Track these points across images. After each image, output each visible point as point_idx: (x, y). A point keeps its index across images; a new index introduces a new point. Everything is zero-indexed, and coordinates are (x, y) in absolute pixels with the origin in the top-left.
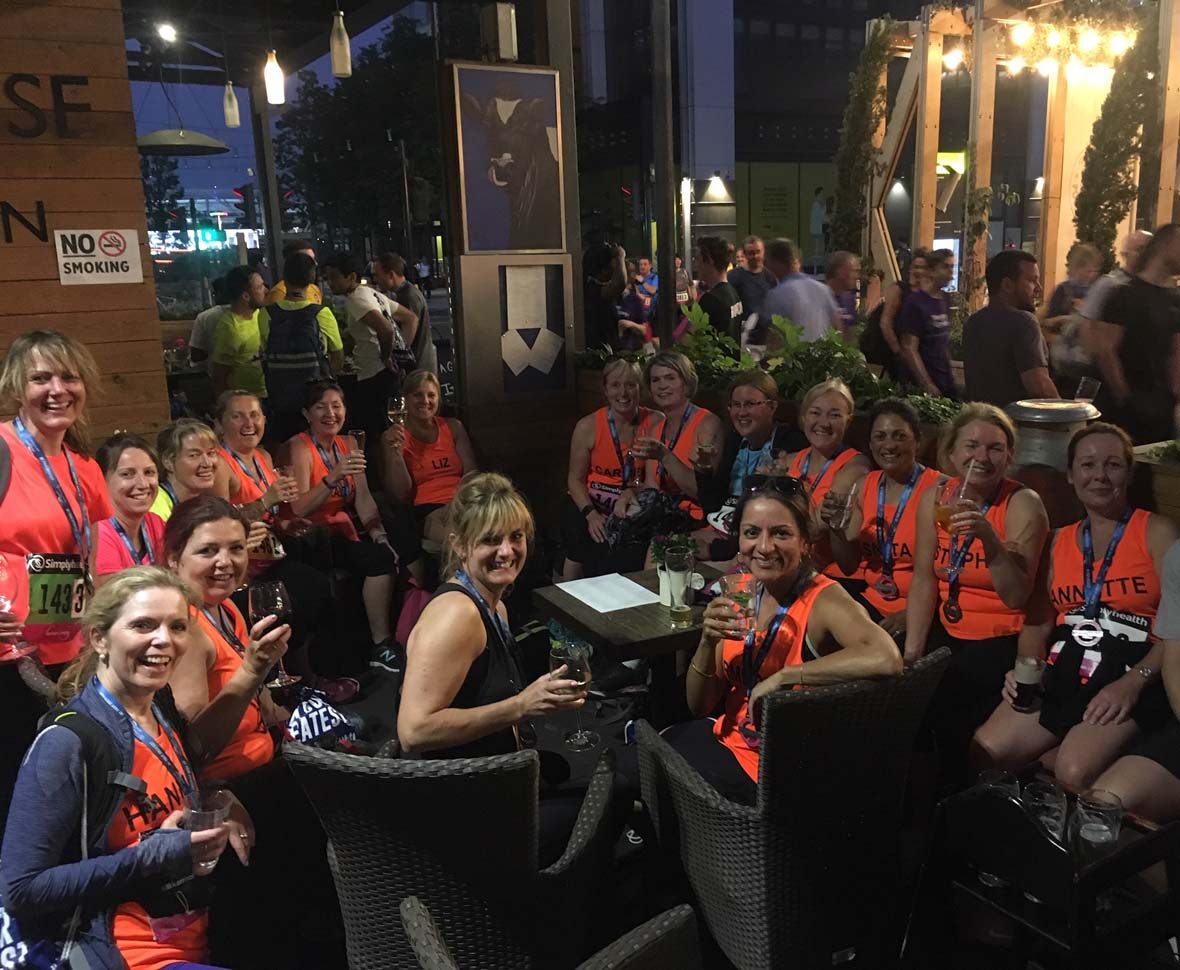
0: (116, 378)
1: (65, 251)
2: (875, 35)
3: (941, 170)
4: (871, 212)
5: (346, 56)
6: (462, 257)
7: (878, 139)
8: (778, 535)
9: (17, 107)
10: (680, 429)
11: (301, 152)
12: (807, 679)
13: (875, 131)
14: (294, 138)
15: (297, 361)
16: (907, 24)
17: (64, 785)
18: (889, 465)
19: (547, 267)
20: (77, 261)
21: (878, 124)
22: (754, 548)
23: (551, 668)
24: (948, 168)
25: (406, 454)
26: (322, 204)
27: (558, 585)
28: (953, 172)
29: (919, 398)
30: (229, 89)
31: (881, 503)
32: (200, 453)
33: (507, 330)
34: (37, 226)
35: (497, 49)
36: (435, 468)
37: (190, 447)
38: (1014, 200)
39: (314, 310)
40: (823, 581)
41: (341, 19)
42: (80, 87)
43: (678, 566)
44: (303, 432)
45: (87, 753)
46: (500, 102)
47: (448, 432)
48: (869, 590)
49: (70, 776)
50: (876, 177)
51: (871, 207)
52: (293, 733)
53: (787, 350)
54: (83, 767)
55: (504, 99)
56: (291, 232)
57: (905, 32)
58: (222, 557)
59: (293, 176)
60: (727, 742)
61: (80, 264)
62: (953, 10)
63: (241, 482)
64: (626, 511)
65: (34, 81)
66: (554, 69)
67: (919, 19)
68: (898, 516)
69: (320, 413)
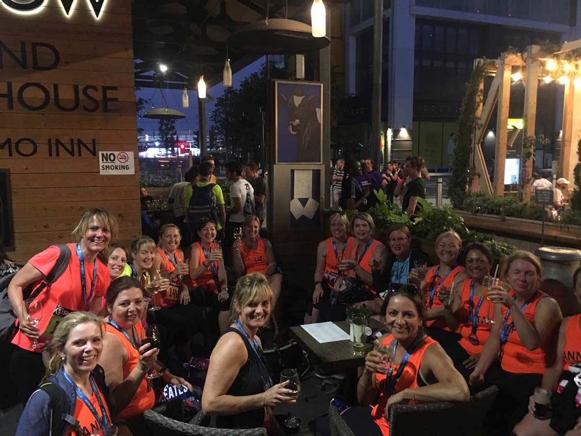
0: (120, 215)
1: (103, 160)
2: (478, 66)
3: (510, 127)
4: (474, 146)
5: (229, 77)
6: (274, 165)
7: (479, 112)
8: (407, 316)
9: (87, 99)
10: (365, 251)
11: (224, 117)
12: (416, 397)
13: (477, 109)
14: (221, 110)
15: (202, 209)
16: (494, 62)
17: (40, 420)
18: (475, 276)
19: (313, 170)
20: (107, 164)
21: (479, 106)
22: (394, 321)
23: (281, 381)
24: (514, 126)
25: (242, 254)
26: (231, 138)
27: (301, 326)
28: (515, 129)
29: (490, 242)
30: (185, 91)
31: (471, 296)
32: (147, 252)
33: (293, 198)
34: (91, 149)
35: (295, 75)
36: (256, 261)
37: (143, 249)
38: (546, 142)
39: (212, 186)
40: (430, 342)
41: (229, 62)
42: (115, 91)
43: (358, 323)
44: (198, 241)
45: (52, 404)
46: (295, 97)
47: (262, 244)
48: (463, 340)
49: (44, 416)
50: (477, 130)
51: (475, 144)
52: (165, 395)
53: (424, 214)
54: (50, 411)
55: (297, 96)
56: (218, 149)
57: (493, 65)
58: (132, 307)
59: (220, 127)
60: (378, 422)
61: (109, 166)
62: (516, 54)
63: (167, 264)
64: (340, 287)
65: (95, 88)
66: (321, 83)
67: (500, 59)
68: (480, 302)
69: (205, 232)
